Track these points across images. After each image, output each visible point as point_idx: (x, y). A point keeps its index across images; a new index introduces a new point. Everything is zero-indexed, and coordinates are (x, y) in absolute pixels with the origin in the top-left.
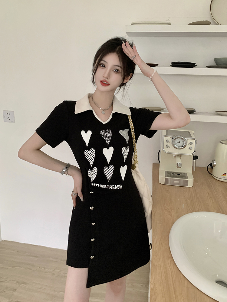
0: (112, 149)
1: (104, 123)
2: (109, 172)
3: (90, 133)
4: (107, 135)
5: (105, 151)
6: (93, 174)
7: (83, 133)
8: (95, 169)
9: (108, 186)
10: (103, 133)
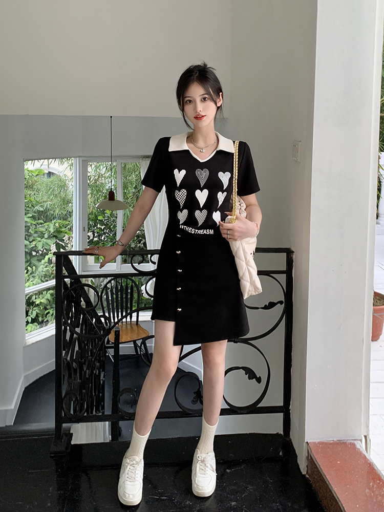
0: (206, 192)
1: (201, 161)
2: (200, 216)
3: (183, 172)
4: (203, 176)
5: (198, 193)
6: (183, 216)
7: (176, 171)
8: (185, 212)
9: (197, 231)
10: (198, 172)
